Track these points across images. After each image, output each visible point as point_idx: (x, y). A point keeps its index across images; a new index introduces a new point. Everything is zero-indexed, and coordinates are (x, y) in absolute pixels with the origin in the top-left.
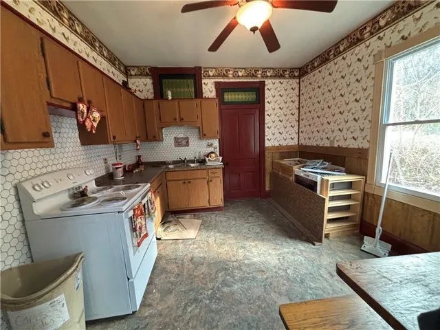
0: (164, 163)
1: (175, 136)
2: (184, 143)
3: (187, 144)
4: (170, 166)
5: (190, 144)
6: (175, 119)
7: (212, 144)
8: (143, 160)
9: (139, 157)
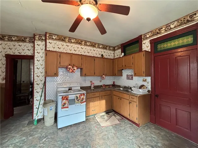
0: (119, 86)
1: (127, 74)
2: (131, 77)
3: (132, 79)
4: (121, 89)
5: (134, 78)
6: (123, 66)
7: (146, 80)
8: (116, 84)
9: (114, 82)
